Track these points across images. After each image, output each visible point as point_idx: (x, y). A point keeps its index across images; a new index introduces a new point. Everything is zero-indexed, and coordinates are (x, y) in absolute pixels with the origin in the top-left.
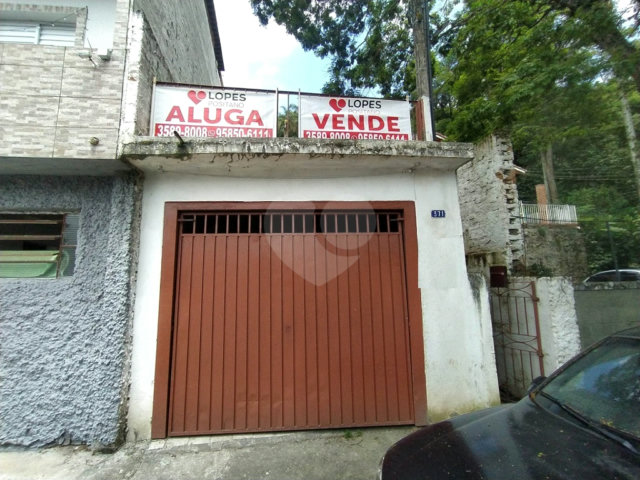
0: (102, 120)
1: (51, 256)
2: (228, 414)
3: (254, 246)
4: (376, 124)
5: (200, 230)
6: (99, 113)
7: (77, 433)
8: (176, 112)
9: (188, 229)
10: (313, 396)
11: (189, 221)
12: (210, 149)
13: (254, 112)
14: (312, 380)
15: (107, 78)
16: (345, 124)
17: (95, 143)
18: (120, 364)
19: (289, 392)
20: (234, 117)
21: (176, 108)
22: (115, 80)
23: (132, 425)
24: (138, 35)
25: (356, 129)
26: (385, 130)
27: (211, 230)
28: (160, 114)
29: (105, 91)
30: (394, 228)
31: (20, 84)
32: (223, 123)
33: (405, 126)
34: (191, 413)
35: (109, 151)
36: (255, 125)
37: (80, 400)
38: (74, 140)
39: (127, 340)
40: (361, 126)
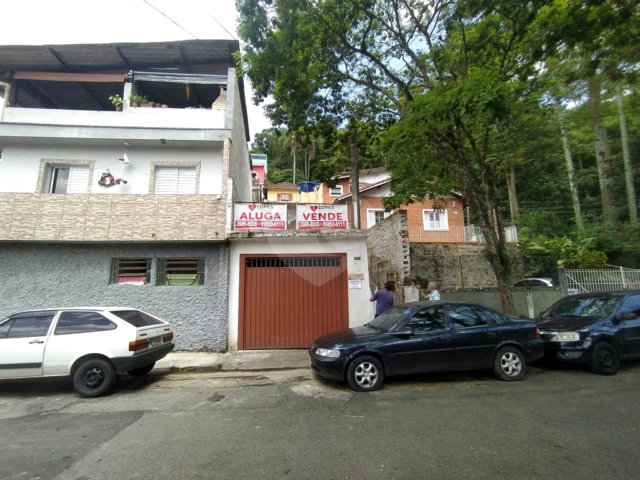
0: (219, 224)
1: (194, 277)
2: (268, 341)
3: (278, 273)
4: (331, 216)
5: (254, 266)
6: (218, 222)
7: (209, 347)
8: (244, 215)
9: (249, 265)
10: (302, 335)
11: (250, 262)
12: (261, 235)
13: (277, 214)
14: (301, 329)
15: (220, 207)
16: (317, 217)
17: (217, 234)
18: (225, 320)
19: (292, 333)
20: (268, 216)
21: (244, 213)
22: (223, 208)
23: (230, 344)
24: (231, 187)
25: (322, 220)
26: (336, 219)
27: (259, 266)
28: (238, 216)
29: (220, 212)
30: (338, 264)
31: (188, 211)
32: (264, 219)
33: (345, 217)
34: (253, 340)
35: (222, 237)
36: (277, 220)
37: (210, 334)
38: (209, 233)
39: (227, 311)
40: (324, 218)
